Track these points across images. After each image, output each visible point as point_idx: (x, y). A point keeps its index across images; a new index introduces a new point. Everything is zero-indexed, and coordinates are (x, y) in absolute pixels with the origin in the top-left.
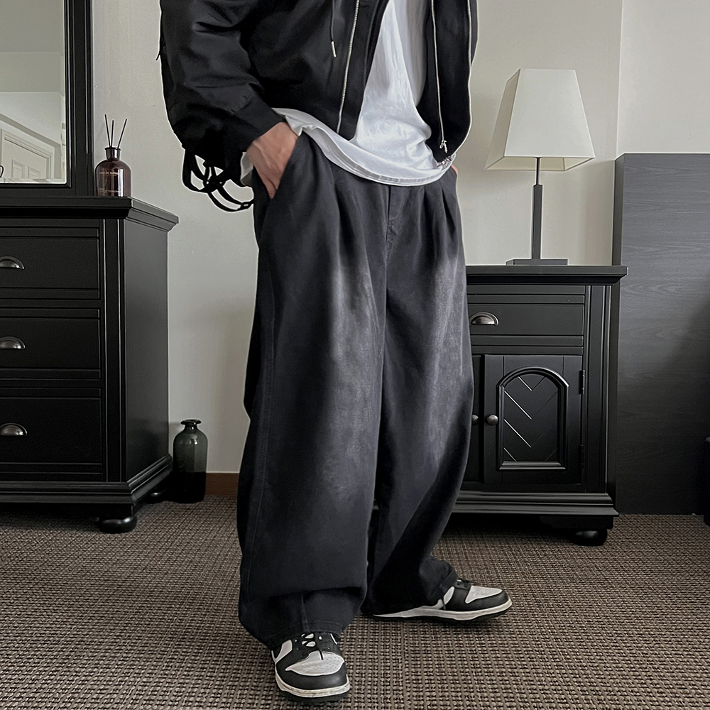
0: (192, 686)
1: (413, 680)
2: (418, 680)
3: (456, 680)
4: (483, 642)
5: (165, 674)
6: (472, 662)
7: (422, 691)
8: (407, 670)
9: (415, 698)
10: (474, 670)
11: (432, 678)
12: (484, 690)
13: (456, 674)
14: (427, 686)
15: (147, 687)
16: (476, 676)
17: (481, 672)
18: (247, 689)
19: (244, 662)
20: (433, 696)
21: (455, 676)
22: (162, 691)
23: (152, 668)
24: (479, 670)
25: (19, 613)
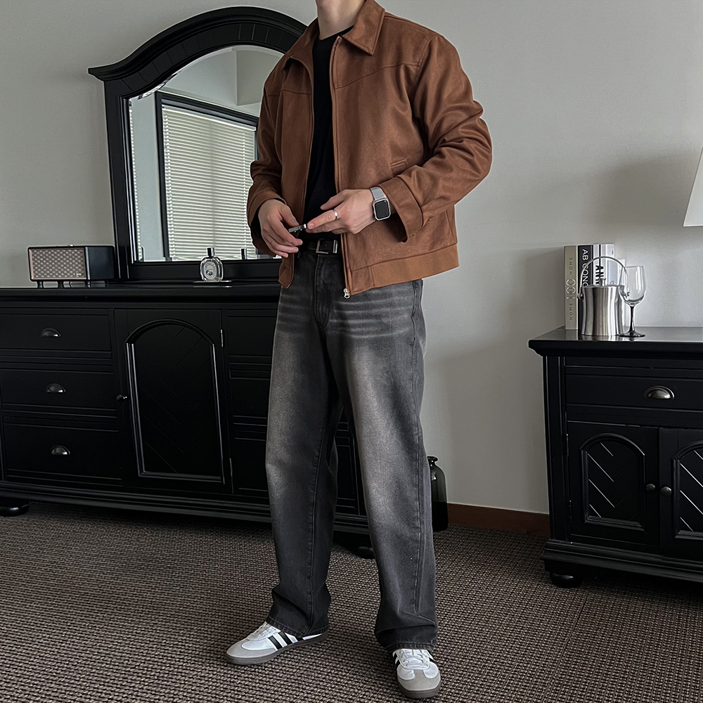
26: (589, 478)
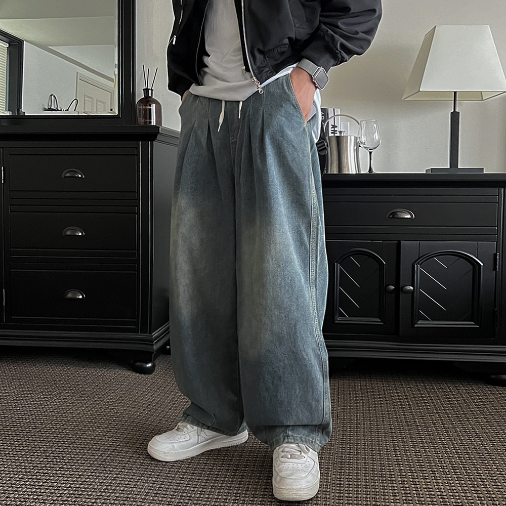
0: (185, 485)
1: (337, 484)
2: (341, 484)
3: (367, 485)
4: (390, 457)
5: (168, 476)
6: (380, 473)
7: (342, 493)
8: (334, 476)
9: (337, 498)
10: (381, 478)
11: (351, 483)
12: (387, 494)
13: (368, 481)
14: (347, 489)
15: (155, 485)
16: (382, 483)
17: (385, 480)
18: (223, 489)
19: (223, 469)
20: (350, 497)
21: (367, 482)
22: (165, 488)
23: (159, 471)
24: (384, 479)
25: (73, 427)
26: (340, 286)
